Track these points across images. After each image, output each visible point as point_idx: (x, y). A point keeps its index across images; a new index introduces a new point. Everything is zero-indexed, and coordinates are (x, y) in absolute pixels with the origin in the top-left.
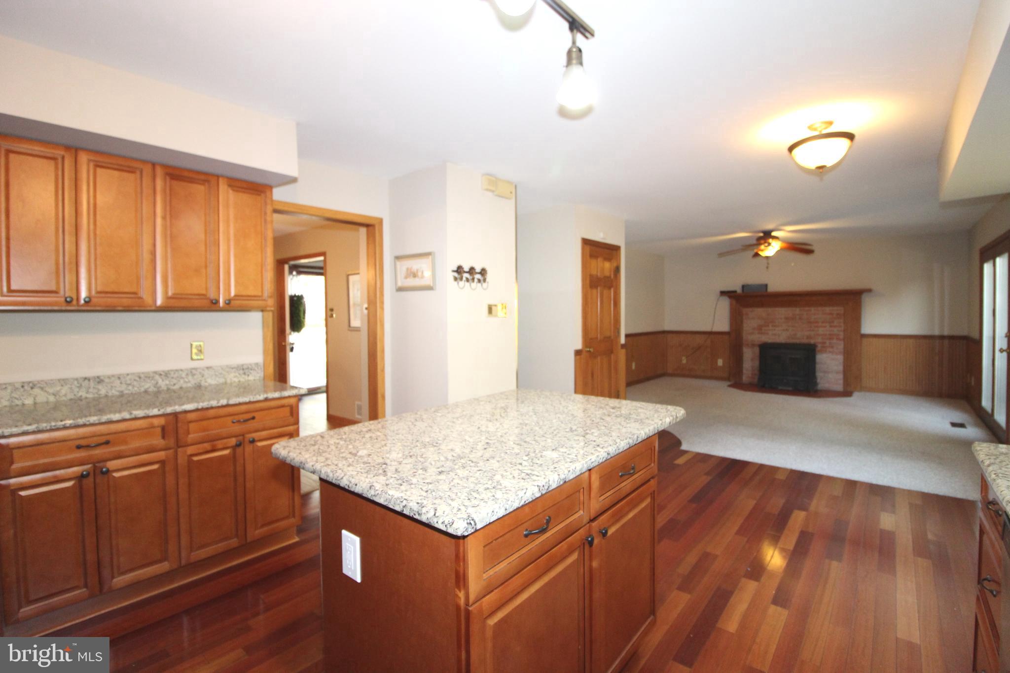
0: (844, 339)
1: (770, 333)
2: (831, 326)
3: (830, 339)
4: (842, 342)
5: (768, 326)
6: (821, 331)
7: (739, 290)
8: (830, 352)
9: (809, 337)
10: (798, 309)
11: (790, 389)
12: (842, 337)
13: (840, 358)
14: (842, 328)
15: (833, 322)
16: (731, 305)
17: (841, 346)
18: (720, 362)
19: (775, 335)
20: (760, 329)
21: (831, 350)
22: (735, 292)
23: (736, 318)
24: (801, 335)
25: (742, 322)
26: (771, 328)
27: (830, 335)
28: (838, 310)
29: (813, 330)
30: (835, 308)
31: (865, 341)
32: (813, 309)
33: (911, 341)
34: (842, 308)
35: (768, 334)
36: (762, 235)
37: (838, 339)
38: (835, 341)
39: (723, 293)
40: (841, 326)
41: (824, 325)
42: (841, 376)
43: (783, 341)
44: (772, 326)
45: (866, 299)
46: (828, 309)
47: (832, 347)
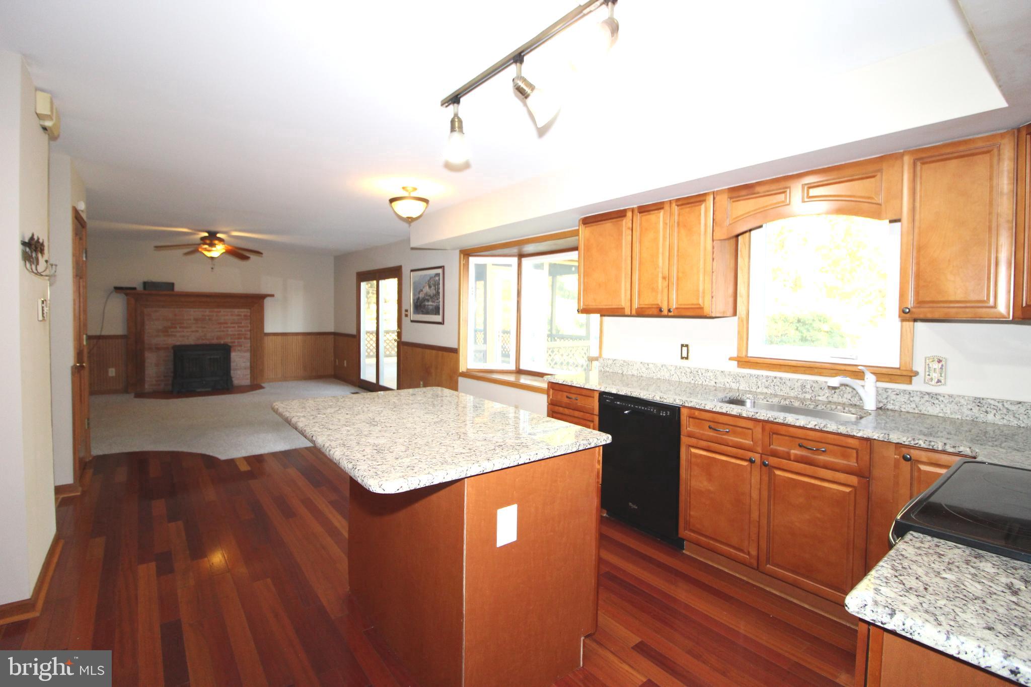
0: (250, 338)
1: (178, 334)
2: (239, 327)
3: (239, 338)
4: (249, 341)
5: (176, 328)
6: (230, 331)
7: (140, 288)
8: (239, 350)
9: (219, 338)
10: (208, 310)
11: (209, 389)
12: (249, 336)
13: (248, 355)
14: (249, 328)
15: (241, 323)
16: (128, 304)
17: (248, 344)
18: (112, 372)
19: (183, 336)
20: (165, 331)
21: (239, 348)
22: (135, 289)
23: (135, 320)
24: (211, 334)
25: (143, 324)
26: (178, 329)
27: (239, 334)
28: (244, 311)
29: (223, 331)
30: (242, 310)
31: (266, 338)
32: (222, 310)
33: (300, 337)
34: (249, 310)
35: (175, 336)
36: (206, 234)
37: (245, 338)
38: (243, 340)
39: (118, 289)
40: (248, 327)
41: (232, 325)
42: (248, 372)
43: (192, 343)
44: (180, 328)
45: (268, 302)
46: (236, 311)
47: (241, 346)
